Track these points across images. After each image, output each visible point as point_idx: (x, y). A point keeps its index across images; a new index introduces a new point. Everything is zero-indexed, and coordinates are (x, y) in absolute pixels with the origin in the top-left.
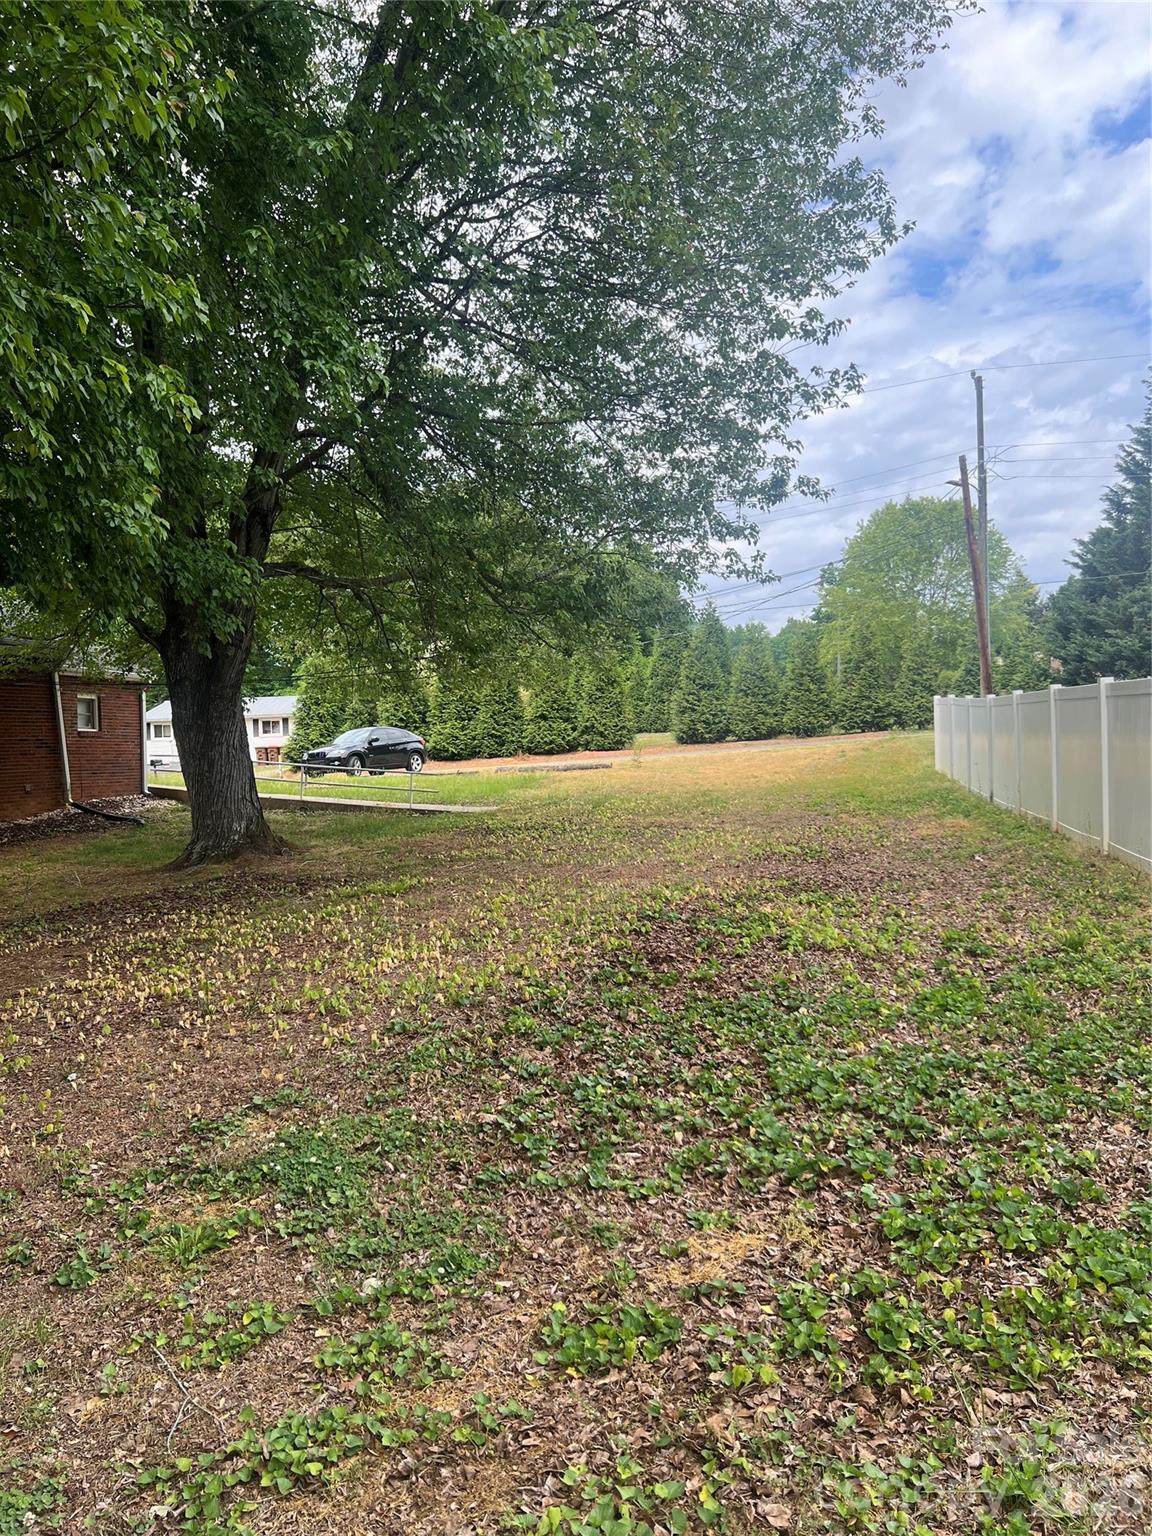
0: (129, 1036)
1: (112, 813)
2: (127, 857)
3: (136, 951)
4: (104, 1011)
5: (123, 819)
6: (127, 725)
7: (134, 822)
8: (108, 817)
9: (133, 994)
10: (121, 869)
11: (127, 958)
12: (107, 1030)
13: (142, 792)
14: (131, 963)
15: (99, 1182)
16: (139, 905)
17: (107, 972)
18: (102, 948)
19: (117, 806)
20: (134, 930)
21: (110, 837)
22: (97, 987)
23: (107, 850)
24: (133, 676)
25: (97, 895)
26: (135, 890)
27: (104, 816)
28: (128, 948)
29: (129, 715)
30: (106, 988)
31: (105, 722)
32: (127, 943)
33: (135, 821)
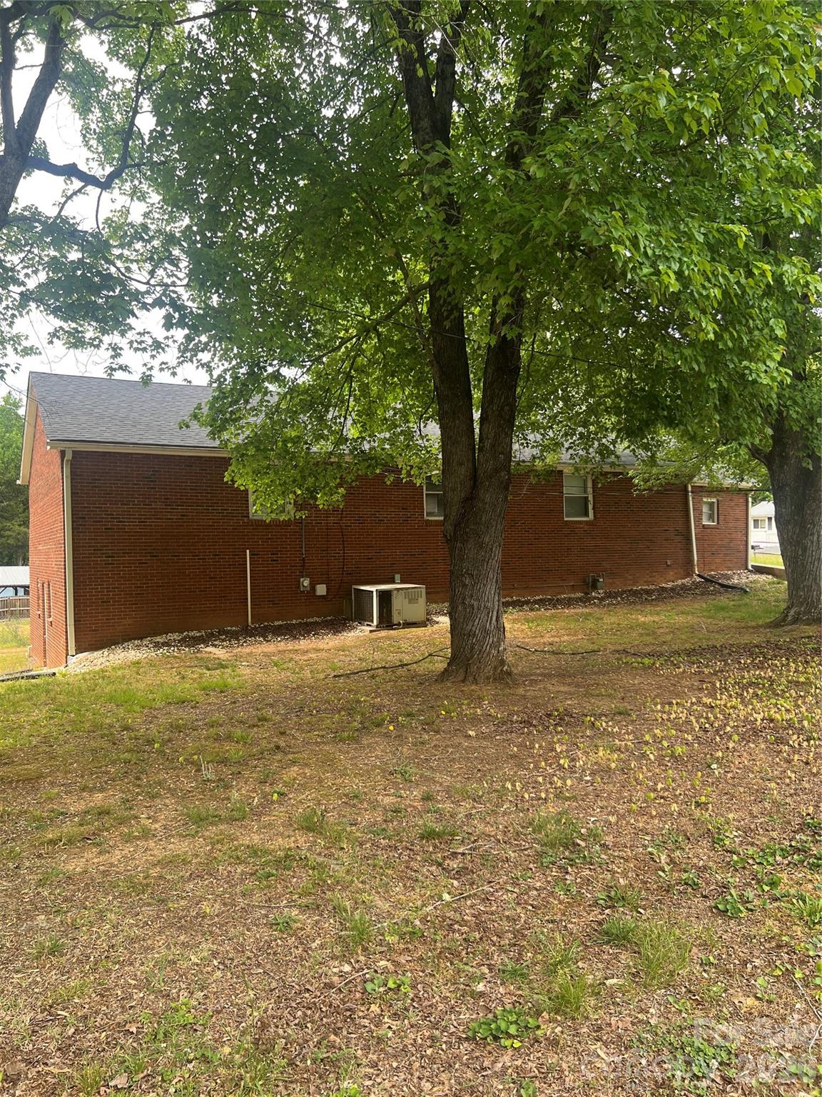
0: (752, 746)
1: (725, 582)
2: (738, 615)
3: (751, 684)
4: (731, 724)
5: (733, 587)
6: (737, 520)
7: (742, 591)
8: (722, 586)
9: (752, 715)
10: (733, 623)
11: (745, 688)
12: (736, 738)
13: (747, 568)
14: (748, 692)
15: (740, 845)
16: (749, 650)
17: (731, 696)
18: (726, 679)
19: (729, 578)
20: (747, 668)
21: (724, 600)
22: (725, 706)
23: (723, 609)
24: (744, 485)
25: (719, 640)
26: (746, 639)
27: (720, 584)
28: (745, 681)
29: (739, 513)
30: (732, 707)
31: (721, 518)
32: (743, 677)
33: (742, 589)
